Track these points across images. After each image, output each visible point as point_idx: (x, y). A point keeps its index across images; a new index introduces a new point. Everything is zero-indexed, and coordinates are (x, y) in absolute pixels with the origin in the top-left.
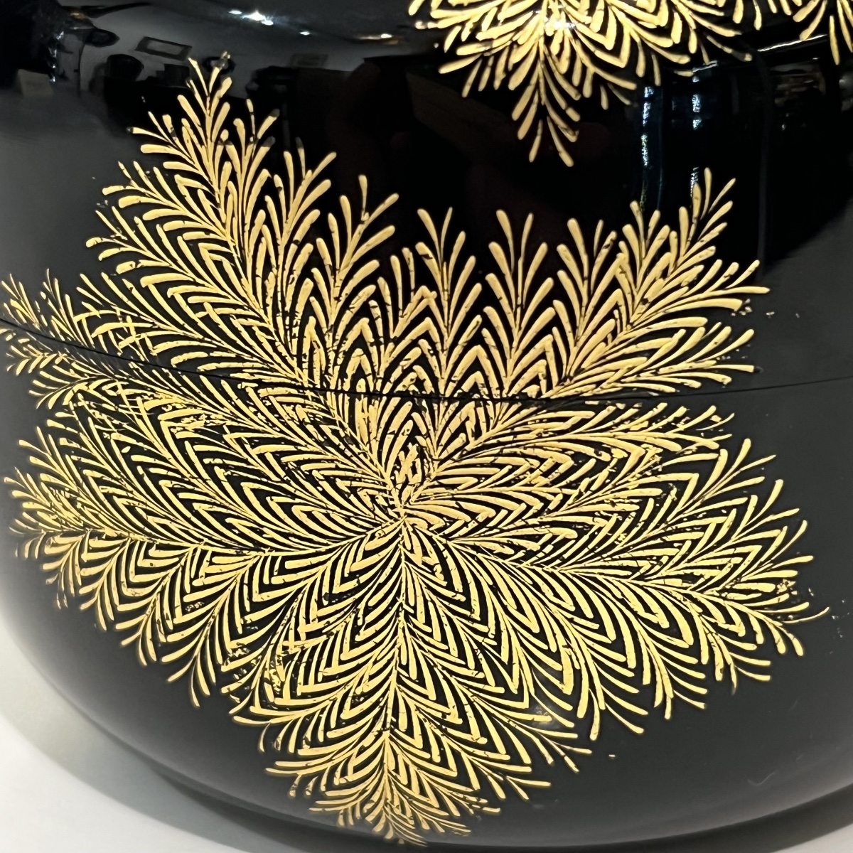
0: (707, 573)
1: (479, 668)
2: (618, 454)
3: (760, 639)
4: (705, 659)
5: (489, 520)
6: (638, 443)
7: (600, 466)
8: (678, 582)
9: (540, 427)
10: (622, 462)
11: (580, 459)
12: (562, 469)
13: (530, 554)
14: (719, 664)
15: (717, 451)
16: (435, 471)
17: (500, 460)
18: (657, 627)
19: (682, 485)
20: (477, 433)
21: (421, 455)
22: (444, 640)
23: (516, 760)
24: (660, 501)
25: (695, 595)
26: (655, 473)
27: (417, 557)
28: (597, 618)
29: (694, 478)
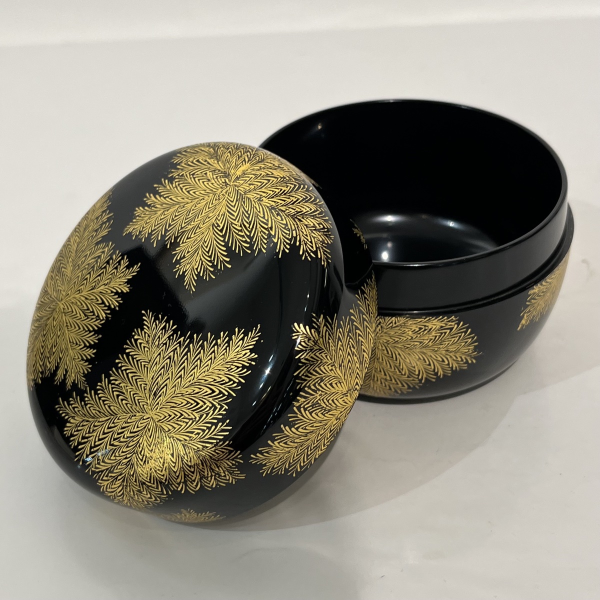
0: (452, 350)
1: (395, 369)
2: (430, 327)
3: (465, 361)
4: (451, 366)
5: (397, 341)
6: (435, 325)
7: (425, 330)
8: (444, 352)
9: (411, 323)
10: (431, 329)
11: (420, 329)
12: (416, 331)
13: (408, 348)
14: (454, 366)
15: (454, 325)
16: (385, 331)
17: (401, 329)
18: (439, 361)
19: (445, 333)
20: (395, 323)
21: (382, 327)
22: (386, 364)
23: (403, 386)
24: (440, 336)
25: (449, 354)
26: (439, 330)
27: (380, 347)
28: (424, 360)
29: (448, 331)
